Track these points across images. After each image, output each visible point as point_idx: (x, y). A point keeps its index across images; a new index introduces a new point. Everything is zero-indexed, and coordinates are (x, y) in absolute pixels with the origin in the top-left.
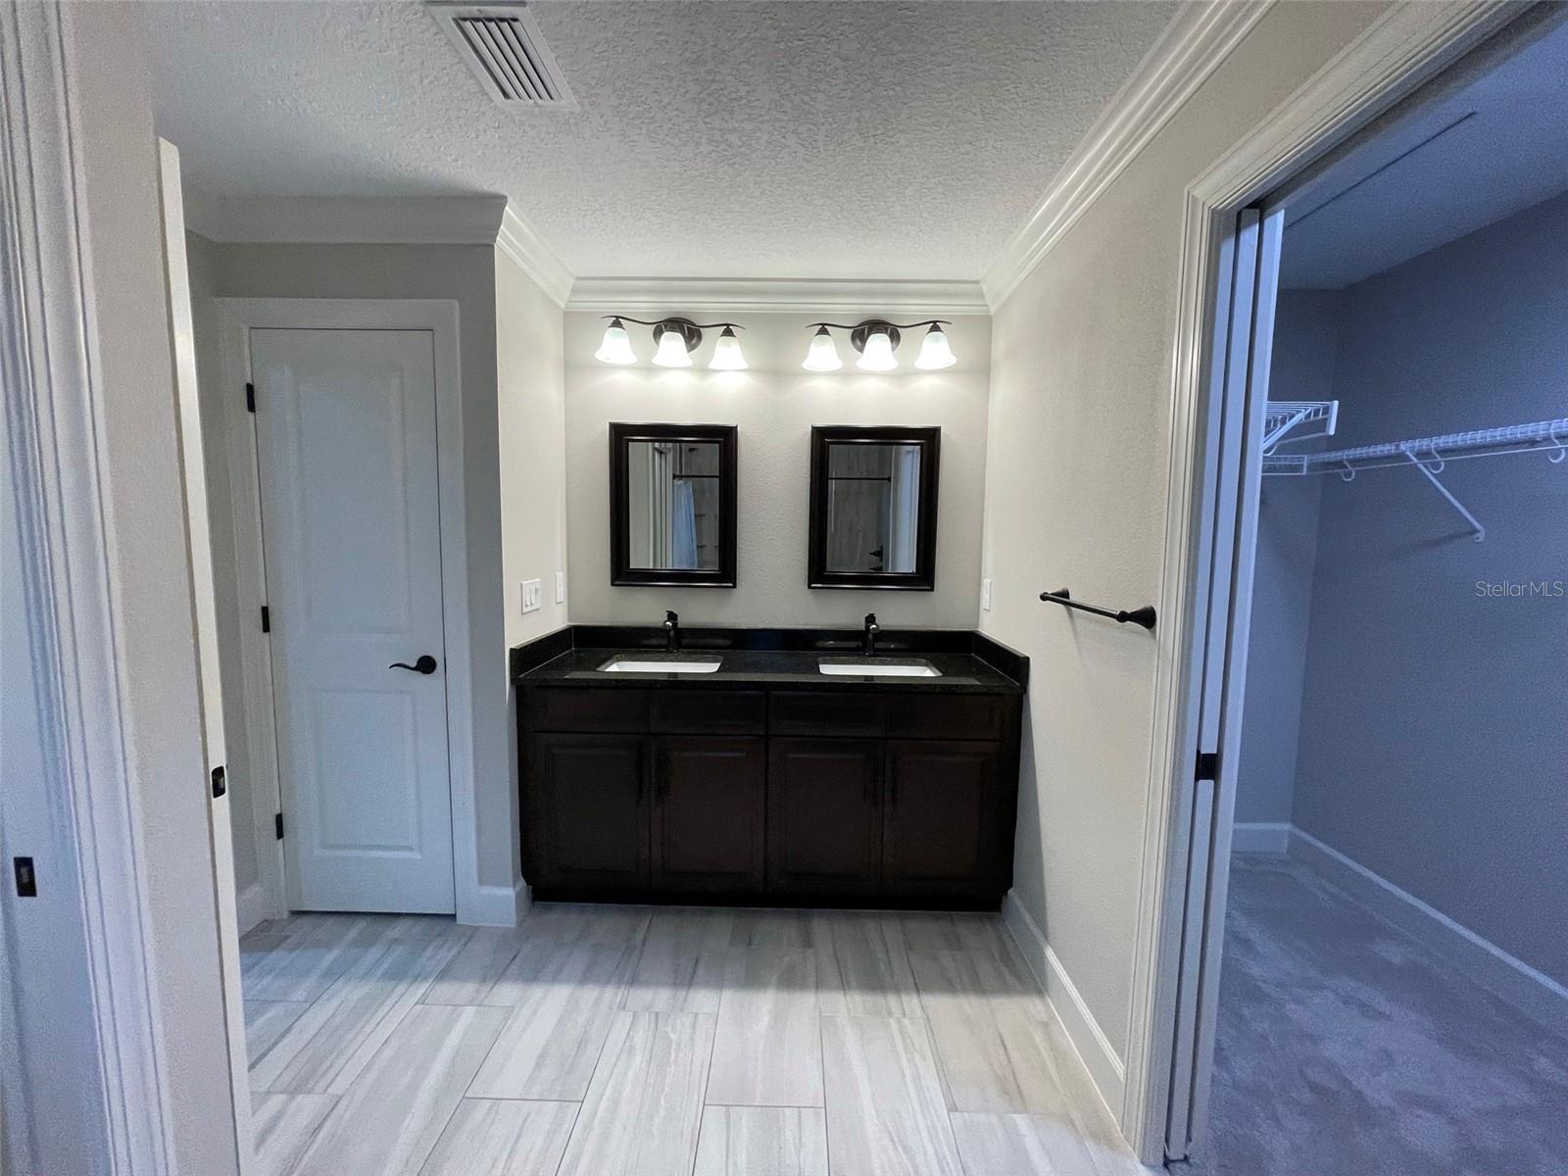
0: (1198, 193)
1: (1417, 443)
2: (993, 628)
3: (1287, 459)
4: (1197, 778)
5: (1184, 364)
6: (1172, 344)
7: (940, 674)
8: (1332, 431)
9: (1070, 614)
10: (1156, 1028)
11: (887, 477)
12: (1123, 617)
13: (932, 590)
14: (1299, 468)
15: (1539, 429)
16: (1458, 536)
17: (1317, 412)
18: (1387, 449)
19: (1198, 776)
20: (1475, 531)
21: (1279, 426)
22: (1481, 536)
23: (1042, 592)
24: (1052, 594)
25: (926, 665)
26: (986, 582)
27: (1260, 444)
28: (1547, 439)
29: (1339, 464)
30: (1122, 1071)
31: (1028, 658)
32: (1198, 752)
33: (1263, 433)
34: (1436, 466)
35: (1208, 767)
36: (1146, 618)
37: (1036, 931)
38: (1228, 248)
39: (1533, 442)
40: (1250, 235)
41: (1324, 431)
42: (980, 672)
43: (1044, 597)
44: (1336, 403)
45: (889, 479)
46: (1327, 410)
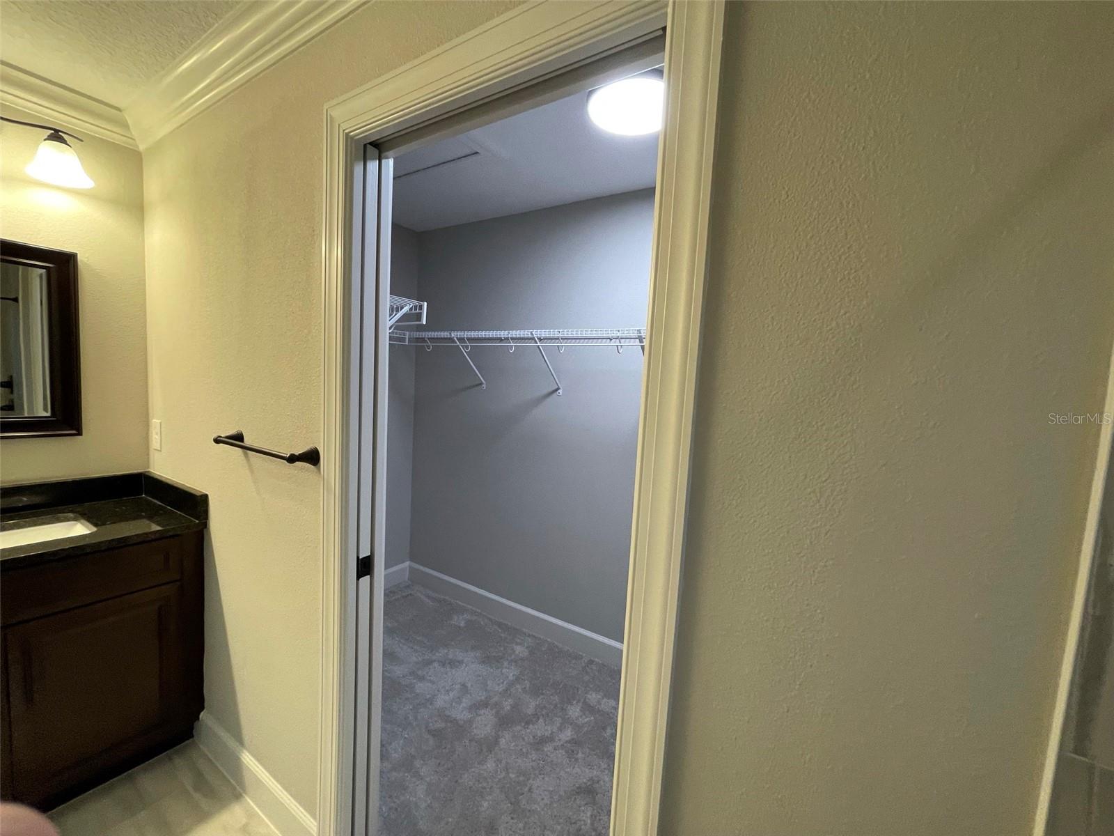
0: (335, 113)
1: (459, 333)
2: (165, 468)
3: (399, 334)
4: (358, 577)
5: (331, 253)
6: (321, 231)
7: (94, 529)
8: (424, 323)
9: (246, 456)
10: (340, 779)
11: (13, 297)
12: (292, 459)
13: (80, 434)
14: (403, 340)
15: (502, 334)
16: (477, 385)
17: (416, 307)
18: (445, 334)
19: (360, 575)
20: (481, 384)
21: (395, 313)
22: (484, 386)
23: (215, 436)
24: (227, 437)
25: (75, 519)
26: (155, 422)
27: (387, 322)
28: (507, 339)
29: (423, 340)
30: (315, 829)
31: (206, 496)
32: (358, 557)
33: (388, 315)
34: (467, 348)
35: (365, 567)
36: (312, 457)
37: (231, 743)
38: (358, 169)
39: (500, 340)
40: (373, 166)
41: (420, 321)
42: (152, 514)
43: (217, 441)
44: (426, 303)
45: (16, 300)
46: (421, 307)
